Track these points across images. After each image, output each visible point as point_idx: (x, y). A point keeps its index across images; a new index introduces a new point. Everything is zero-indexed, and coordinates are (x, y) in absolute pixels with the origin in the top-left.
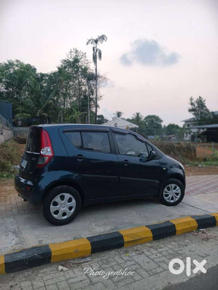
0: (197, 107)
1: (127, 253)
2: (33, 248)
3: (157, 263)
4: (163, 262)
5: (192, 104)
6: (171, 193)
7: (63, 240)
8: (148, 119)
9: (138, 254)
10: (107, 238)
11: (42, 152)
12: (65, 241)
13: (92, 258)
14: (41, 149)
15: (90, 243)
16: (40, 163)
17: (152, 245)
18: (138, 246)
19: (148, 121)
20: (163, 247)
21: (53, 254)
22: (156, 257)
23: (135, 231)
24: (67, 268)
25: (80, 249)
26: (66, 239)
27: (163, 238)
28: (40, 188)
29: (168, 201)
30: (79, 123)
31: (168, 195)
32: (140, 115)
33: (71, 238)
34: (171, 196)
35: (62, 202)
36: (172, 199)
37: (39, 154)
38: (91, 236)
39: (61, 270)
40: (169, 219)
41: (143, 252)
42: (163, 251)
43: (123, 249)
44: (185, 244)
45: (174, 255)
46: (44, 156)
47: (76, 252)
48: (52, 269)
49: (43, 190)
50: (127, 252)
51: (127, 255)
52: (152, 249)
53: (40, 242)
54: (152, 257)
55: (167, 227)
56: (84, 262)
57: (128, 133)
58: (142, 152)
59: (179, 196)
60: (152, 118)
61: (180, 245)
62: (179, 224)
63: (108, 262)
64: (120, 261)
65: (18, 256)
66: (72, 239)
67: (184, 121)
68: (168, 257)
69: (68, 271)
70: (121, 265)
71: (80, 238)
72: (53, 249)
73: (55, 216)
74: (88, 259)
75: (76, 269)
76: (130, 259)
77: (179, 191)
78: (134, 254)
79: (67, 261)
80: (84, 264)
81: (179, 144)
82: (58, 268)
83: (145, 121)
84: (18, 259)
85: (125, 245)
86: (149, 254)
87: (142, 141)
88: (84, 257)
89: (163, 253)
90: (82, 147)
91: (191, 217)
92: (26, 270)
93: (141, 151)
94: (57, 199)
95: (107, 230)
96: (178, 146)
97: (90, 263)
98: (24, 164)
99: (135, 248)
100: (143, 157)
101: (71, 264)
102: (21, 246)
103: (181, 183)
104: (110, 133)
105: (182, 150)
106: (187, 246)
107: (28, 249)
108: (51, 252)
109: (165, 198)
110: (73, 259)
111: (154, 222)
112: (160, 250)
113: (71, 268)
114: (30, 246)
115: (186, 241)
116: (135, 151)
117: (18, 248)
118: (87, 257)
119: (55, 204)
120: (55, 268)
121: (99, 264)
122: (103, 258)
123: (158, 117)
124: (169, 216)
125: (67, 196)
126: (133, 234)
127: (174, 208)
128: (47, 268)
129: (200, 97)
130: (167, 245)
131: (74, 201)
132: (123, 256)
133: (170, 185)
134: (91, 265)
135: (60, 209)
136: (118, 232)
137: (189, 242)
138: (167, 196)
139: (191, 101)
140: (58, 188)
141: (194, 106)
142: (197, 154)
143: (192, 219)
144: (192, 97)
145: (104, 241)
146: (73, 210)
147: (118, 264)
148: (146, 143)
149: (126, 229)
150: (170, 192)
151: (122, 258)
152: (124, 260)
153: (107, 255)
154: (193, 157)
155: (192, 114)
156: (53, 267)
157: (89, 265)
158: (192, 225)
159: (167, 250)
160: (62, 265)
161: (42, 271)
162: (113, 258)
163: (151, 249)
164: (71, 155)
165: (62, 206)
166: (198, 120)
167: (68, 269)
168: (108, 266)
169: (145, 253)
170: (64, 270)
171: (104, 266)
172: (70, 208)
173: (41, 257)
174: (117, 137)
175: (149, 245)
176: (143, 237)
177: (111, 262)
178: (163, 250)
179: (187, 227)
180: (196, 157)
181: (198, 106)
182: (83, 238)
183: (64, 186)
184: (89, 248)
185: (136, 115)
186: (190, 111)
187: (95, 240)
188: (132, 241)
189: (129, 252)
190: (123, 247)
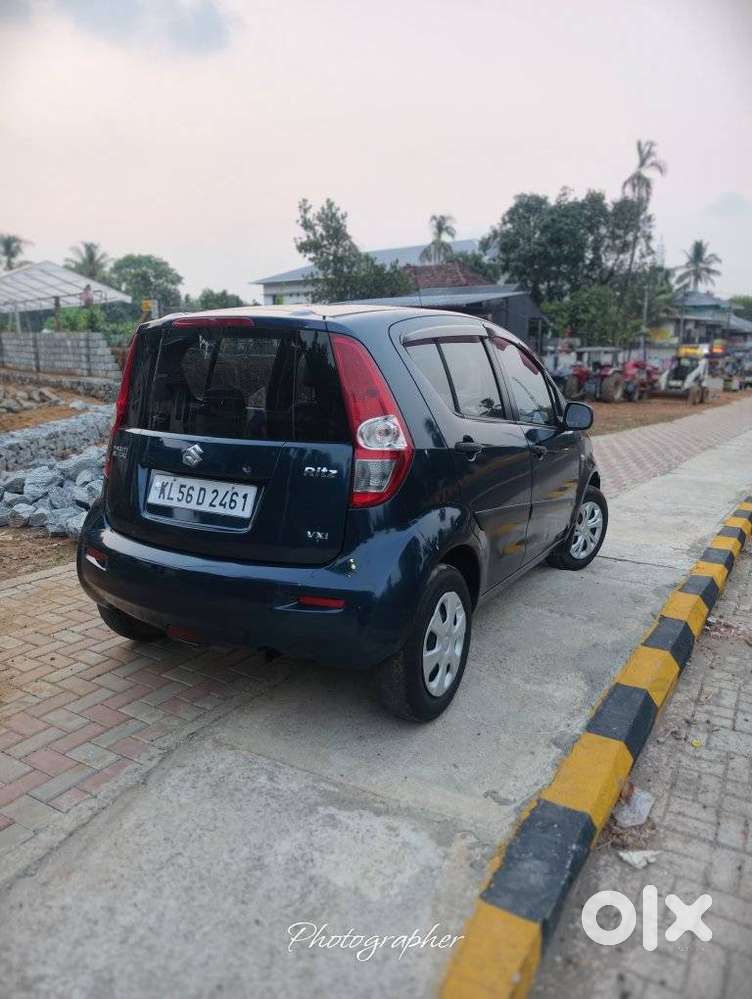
0: (321, 235)
1: (684, 739)
5: (307, 225)
6: (584, 531)
8: (128, 270)
11: (361, 441)
14: (355, 426)
15: (622, 743)
19: (129, 278)
21: (596, 823)
24: (643, 848)
29: (576, 555)
32: (98, 256)
33: (551, 749)
34: (582, 539)
35: (446, 630)
36: (585, 546)
38: (581, 720)
41: (708, 722)
48: (617, 875)
50: (678, 736)
51: (696, 743)
59: (597, 537)
60: (144, 268)
66: (557, 750)
67: (258, 283)
69: (663, 859)
73: (432, 686)
74: (644, 795)
75: (665, 840)
77: (600, 520)
78: (701, 735)
80: (655, 817)
82: (627, 862)
83: (115, 276)
91: (680, 591)
95: (586, 690)
107: (513, 841)
108: (589, 819)
109: (572, 548)
113: (651, 844)
120: (617, 867)
123: (166, 264)
126: (658, 679)
127: (593, 572)
129: (328, 200)
131: (462, 615)
132: (690, 751)
134: (673, 810)
135: (441, 658)
136: (620, 685)
139: (302, 213)
141: (315, 234)
144: (305, 201)
150: (581, 527)
151: (702, 759)
155: (310, 259)
156: (607, 866)
160: (621, 847)
166: (327, 280)
167: (658, 852)
169: (715, 722)
170: (653, 861)
176: (671, 680)
181: (324, 233)
182: (578, 736)
185: (84, 254)
186: (303, 248)
187: (617, 728)
188: (665, 698)
189: (683, 734)
190: (654, 727)
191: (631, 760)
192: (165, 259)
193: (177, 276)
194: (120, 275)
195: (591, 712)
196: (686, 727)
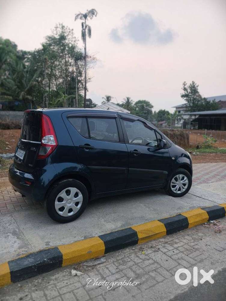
0: (189, 92)
2: (41, 252)
3: (175, 261)
4: (182, 258)
5: (185, 89)
6: (179, 184)
7: (72, 240)
8: (139, 104)
9: (155, 251)
10: (120, 236)
11: (43, 141)
12: (76, 242)
13: (106, 259)
14: (42, 137)
15: (103, 241)
16: (41, 153)
17: (166, 240)
18: (153, 242)
19: (139, 106)
20: (178, 242)
21: (64, 258)
22: (173, 253)
23: (149, 226)
24: (81, 271)
25: (93, 250)
26: (76, 239)
27: (176, 232)
28: (42, 182)
29: (175, 192)
31: (176, 186)
34: (178, 187)
35: (68, 198)
36: (179, 190)
37: (40, 143)
38: (102, 234)
39: (75, 274)
40: (180, 211)
41: (159, 249)
42: (179, 247)
43: (138, 247)
44: (199, 238)
45: (191, 251)
46: (45, 145)
47: (90, 253)
48: (64, 275)
49: (47, 186)
50: (141, 249)
51: (143, 252)
52: (168, 245)
53: (48, 243)
54: (170, 253)
55: (179, 221)
56: (99, 264)
57: (137, 120)
59: (186, 187)
60: (143, 104)
61: (195, 240)
62: (190, 217)
63: (124, 263)
64: (137, 260)
65: (25, 263)
66: (83, 238)
67: (174, 107)
68: (185, 253)
69: (83, 276)
70: (139, 264)
71: (91, 236)
72: (64, 251)
73: (61, 213)
74: (103, 260)
75: (91, 272)
76: (147, 257)
77: (187, 181)
78: (150, 251)
79: (80, 264)
80: (99, 266)
81: (173, 131)
82: (71, 272)
84: (26, 267)
85: (139, 242)
86: (165, 250)
87: (151, 129)
88: (97, 258)
89: (179, 248)
91: (201, 209)
92: (35, 277)
93: (147, 139)
94: (63, 194)
95: (118, 227)
96: (172, 133)
97: (105, 264)
98: (21, 154)
99: (150, 245)
100: (152, 147)
101: (85, 267)
102: (26, 249)
103: (189, 173)
104: (118, 119)
105: (176, 138)
106: (201, 240)
107: (34, 253)
108: (62, 255)
109: (172, 189)
110: (86, 261)
111: (166, 215)
112: (176, 246)
113: (85, 271)
114: (37, 250)
115: (200, 234)
116: (142, 139)
117: (23, 252)
118: (101, 258)
119: (61, 200)
120: (67, 273)
121: (115, 265)
122: (118, 258)
123: (149, 102)
124: (179, 208)
125: (74, 190)
126: (147, 230)
127: (181, 199)
128: (58, 273)
129: (193, 82)
130: (181, 240)
131: (80, 196)
132: (139, 254)
133: (177, 176)
134: (107, 266)
135: (65, 205)
136: (130, 228)
137: (203, 236)
138: (174, 186)
139: (184, 86)
140: (63, 181)
141: (187, 91)
142: (190, 141)
143: (203, 211)
144: (185, 82)
145: (118, 239)
146: (79, 206)
147: (136, 264)
148: (155, 131)
149: (139, 224)
150: (177, 182)
151: (139, 257)
152: (140, 259)
153: (122, 254)
154: (186, 144)
155: (185, 100)
156: (65, 272)
157: (105, 267)
158: (204, 218)
159: (183, 245)
160: (75, 269)
161: (53, 278)
162: (128, 257)
163: (166, 245)
164: (77, 145)
165: (68, 201)
166: (190, 106)
167: (83, 274)
168: (125, 267)
169: (161, 250)
170: (78, 275)
171: (121, 267)
172: (77, 204)
173: (52, 262)
174: (125, 123)
175: (163, 240)
176: (157, 232)
177: (128, 262)
178: (179, 245)
179: (198, 219)
180: (189, 144)
181: (191, 92)
182: (94, 237)
183: (69, 180)
184: (103, 248)
185: (127, 101)
186: (183, 96)
187: (108, 238)
188: (147, 237)
189: (144, 249)
190: (137, 245)
191: (104, 248)
192: (149, 101)
193: (152, 105)
194: (136, 106)
195: (108, 232)
196: (149, 248)
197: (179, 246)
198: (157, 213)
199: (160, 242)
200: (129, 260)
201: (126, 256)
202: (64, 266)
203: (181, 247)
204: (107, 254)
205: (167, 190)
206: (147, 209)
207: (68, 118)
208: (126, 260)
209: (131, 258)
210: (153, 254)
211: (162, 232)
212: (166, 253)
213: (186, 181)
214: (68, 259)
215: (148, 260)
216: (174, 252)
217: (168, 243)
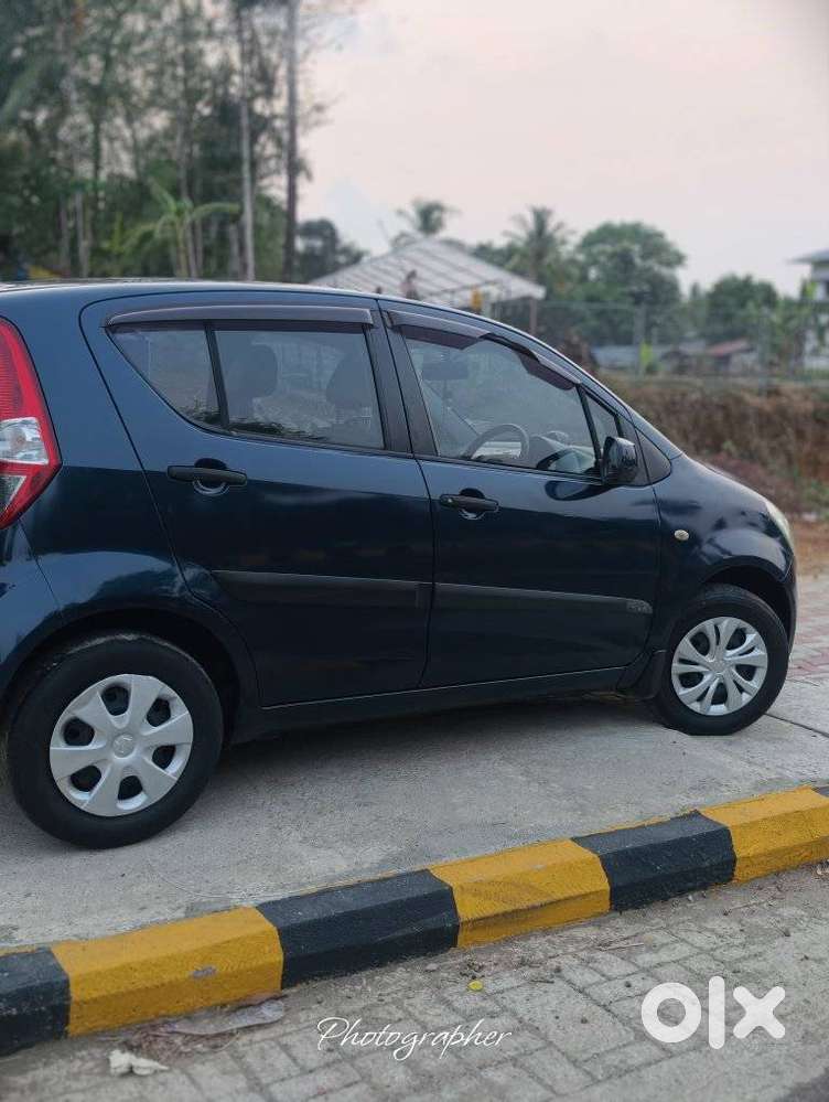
1: (474, 978)
3: (627, 1022)
6: (717, 666)
7: (126, 920)
8: (602, 247)
9: (533, 981)
10: (368, 903)
12: (143, 927)
13: (286, 1010)
15: (275, 928)
17: (607, 933)
18: (533, 942)
19: (602, 259)
20: (663, 945)
21: (76, 993)
22: (625, 992)
23: (517, 865)
24: (156, 1058)
25: (222, 965)
26: (145, 917)
27: (665, 899)
29: (696, 707)
30: (189, 277)
31: (700, 676)
32: (551, 224)
33: (174, 910)
34: (711, 681)
35: (116, 725)
36: (721, 696)
38: (279, 895)
39: (124, 1070)
40: (700, 800)
41: (558, 970)
42: (660, 965)
43: (453, 960)
44: (780, 925)
47: (204, 978)
48: (75, 1070)
50: (471, 971)
51: (475, 985)
52: (608, 956)
53: (5, 932)
54: (606, 993)
55: (685, 842)
56: (249, 1029)
57: (486, 337)
58: (558, 446)
59: (755, 684)
60: (626, 244)
61: (751, 934)
66: (180, 914)
67: (805, 260)
69: (160, 1077)
71: (220, 906)
72: (75, 967)
73: (79, 798)
74: (269, 1012)
75: (202, 1064)
76: (490, 1005)
77: (760, 653)
78: (512, 979)
79: (154, 1027)
80: (246, 1038)
81: (774, 392)
82: (108, 1062)
83: (581, 257)
85: (461, 936)
86: (588, 978)
87: (562, 383)
88: (242, 1006)
90: (217, 420)
91: (816, 790)
94: (88, 706)
95: (366, 866)
96: (768, 405)
97: (278, 1030)
99: (518, 951)
101: (178, 1041)
103: (770, 610)
104: (378, 336)
105: (790, 431)
106: (787, 935)
108: (67, 982)
109: (681, 692)
110: (189, 1016)
111: (620, 818)
113: (176, 1058)
116: (521, 439)
118: (262, 1003)
119: (79, 733)
120: (90, 1064)
122: (346, 1007)
123: (660, 235)
124: (700, 787)
125: (144, 688)
126: (507, 882)
127: (730, 743)
128: (46, 1064)
130: (683, 935)
131: (181, 715)
132: (451, 992)
133: (708, 625)
134: (284, 1040)
135: (105, 760)
136: (425, 872)
137: (800, 918)
138: (690, 680)
143: (823, 801)
145: (351, 917)
146: (177, 766)
148: (583, 392)
149: (471, 855)
150: (708, 659)
151: (448, 1004)
153: (370, 989)
156: (81, 1058)
157: (273, 1043)
159: (686, 958)
160: (129, 1047)
161: (22, 1081)
162: (398, 1003)
163: (599, 955)
164: (156, 463)
165: (117, 742)
167: (164, 1067)
169: (570, 975)
170: (139, 1072)
172: (164, 755)
173: (15, 1012)
174: (421, 355)
175: (590, 933)
176: (558, 895)
178: (664, 956)
179: (790, 839)
182: (236, 907)
183: (124, 637)
184: (274, 955)
187: (304, 915)
188: (505, 915)
189: (485, 972)
190: (453, 951)
191: (278, 957)
193: (676, 252)
194: (590, 255)
195: (312, 889)
196: (508, 967)
197: (668, 959)
198: (581, 806)
199: (574, 940)
200: (400, 1014)
201: (387, 999)
202: (78, 1031)
203: (673, 967)
204: (294, 990)
205: (652, 696)
206: (534, 788)
207: (114, 332)
208: (382, 1014)
209: (410, 1009)
210: (525, 992)
211: (585, 896)
212: (587, 991)
213: (756, 653)
214: (95, 1000)
215: (492, 1015)
216: (629, 986)
217: (614, 946)
